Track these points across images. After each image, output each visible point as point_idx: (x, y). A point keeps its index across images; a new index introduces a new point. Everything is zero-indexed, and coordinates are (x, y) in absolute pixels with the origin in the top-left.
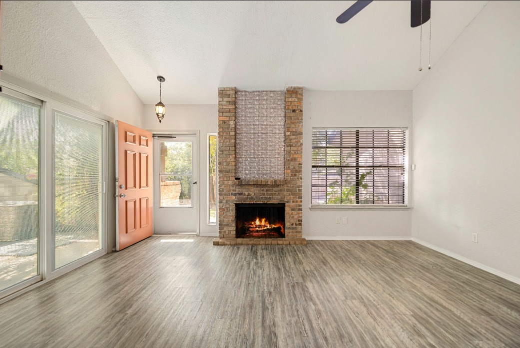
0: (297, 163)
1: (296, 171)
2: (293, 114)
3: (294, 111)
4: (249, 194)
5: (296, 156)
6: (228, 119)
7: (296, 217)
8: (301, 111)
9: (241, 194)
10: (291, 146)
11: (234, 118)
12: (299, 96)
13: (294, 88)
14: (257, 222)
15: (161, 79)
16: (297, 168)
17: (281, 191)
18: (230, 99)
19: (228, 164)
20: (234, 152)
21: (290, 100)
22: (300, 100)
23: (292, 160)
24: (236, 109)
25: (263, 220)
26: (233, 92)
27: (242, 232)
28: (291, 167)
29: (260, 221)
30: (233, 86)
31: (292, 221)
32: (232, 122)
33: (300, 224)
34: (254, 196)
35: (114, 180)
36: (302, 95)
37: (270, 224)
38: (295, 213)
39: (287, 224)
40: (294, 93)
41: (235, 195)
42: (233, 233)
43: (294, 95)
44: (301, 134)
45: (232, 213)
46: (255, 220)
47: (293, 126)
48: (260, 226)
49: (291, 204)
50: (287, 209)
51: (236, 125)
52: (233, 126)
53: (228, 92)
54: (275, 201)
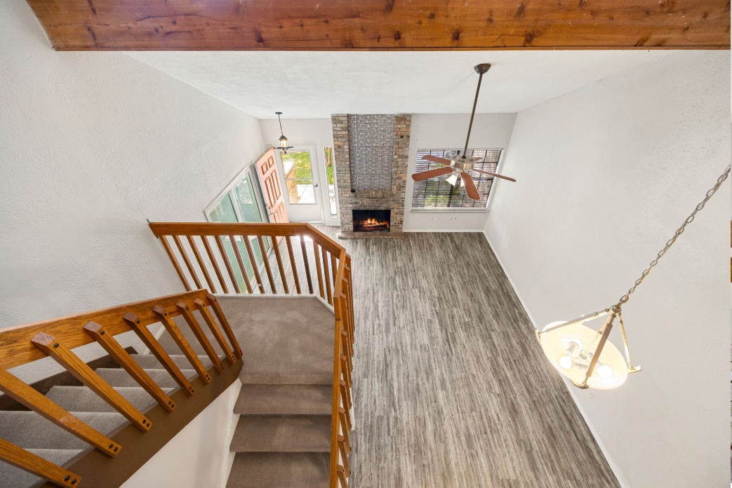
0: (402, 181)
1: (401, 187)
2: (401, 140)
3: (402, 137)
4: (363, 203)
5: (401, 175)
6: (342, 144)
7: (398, 219)
8: (408, 137)
9: (357, 203)
10: (398, 167)
11: (347, 143)
12: (407, 123)
13: (404, 115)
14: (369, 221)
15: (279, 113)
16: (401, 185)
17: (387, 201)
18: (343, 125)
19: (345, 181)
20: (349, 172)
21: (399, 126)
22: (408, 126)
23: (398, 178)
24: (349, 135)
25: (373, 220)
26: (345, 119)
27: (357, 228)
28: (397, 184)
29: (371, 221)
30: (345, 112)
31: (395, 222)
32: (346, 147)
33: (402, 224)
34: (366, 204)
36: (410, 121)
37: (379, 222)
38: (398, 216)
39: (392, 223)
40: (404, 119)
41: (352, 204)
42: (352, 228)
43: (403, 122)
44: (407, 157)
45: (350, 216)
46: (366, 220)
47: (400, 150)
48: (371, 224)
49: (396, 210)
50: (392, 214)
51: (349, 149)
52: (348, 150)
53: (341, 119)
54: (383, 208)
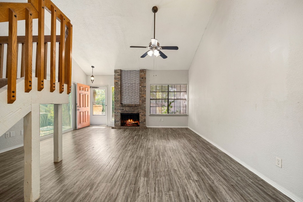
0: (144, 98)
1: (144, 101)
2: (142, 79)
3: (143, 78)
4: (126, 110)
5: (143, 95)
6: (118, 81)
7: (143, 118)
8: (145, 78)
9: (123, 110)
10: (142, 91)
11: (120, 81)
12: (144, 72)
13: (143, 70)
14: (129, 121)
15: (93, 67)
16: (144, 100)
17: (138, 108)
18: (118, 74)
19: (118, 98)
20: (120, 94)
21: (141, 74)
22: (145, 74)
23: (142, 97)
24: (121, 77)
25: (131, 120)
26: (120, 71)
27: (123, 124)
28: (142, 100)
29: (130, 120)
30: (120, 69)
31: (142, 120)
32: (119, 83)
33: (145, 121)
34: (127, 110)
35: (76, 104)
36: (146, 72)
37: (134, 121)
38: (143, 117)
39: (140, 121)
40: (143, 71)
41: (120, 110)
42: (120, 124)
43: (143, 72)
44: (145, 87)
45: (119, 117)
46: (128, 120)
47: (142, 84)
48: (130, 122)
49: (142, 114)
50: (140, 115)
51: (121, 83)
52: (120, 84)
53: (118, 71)
54: (135, 112)
